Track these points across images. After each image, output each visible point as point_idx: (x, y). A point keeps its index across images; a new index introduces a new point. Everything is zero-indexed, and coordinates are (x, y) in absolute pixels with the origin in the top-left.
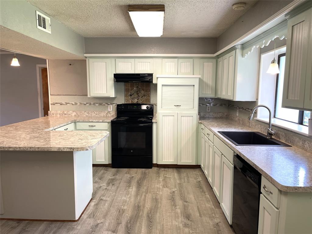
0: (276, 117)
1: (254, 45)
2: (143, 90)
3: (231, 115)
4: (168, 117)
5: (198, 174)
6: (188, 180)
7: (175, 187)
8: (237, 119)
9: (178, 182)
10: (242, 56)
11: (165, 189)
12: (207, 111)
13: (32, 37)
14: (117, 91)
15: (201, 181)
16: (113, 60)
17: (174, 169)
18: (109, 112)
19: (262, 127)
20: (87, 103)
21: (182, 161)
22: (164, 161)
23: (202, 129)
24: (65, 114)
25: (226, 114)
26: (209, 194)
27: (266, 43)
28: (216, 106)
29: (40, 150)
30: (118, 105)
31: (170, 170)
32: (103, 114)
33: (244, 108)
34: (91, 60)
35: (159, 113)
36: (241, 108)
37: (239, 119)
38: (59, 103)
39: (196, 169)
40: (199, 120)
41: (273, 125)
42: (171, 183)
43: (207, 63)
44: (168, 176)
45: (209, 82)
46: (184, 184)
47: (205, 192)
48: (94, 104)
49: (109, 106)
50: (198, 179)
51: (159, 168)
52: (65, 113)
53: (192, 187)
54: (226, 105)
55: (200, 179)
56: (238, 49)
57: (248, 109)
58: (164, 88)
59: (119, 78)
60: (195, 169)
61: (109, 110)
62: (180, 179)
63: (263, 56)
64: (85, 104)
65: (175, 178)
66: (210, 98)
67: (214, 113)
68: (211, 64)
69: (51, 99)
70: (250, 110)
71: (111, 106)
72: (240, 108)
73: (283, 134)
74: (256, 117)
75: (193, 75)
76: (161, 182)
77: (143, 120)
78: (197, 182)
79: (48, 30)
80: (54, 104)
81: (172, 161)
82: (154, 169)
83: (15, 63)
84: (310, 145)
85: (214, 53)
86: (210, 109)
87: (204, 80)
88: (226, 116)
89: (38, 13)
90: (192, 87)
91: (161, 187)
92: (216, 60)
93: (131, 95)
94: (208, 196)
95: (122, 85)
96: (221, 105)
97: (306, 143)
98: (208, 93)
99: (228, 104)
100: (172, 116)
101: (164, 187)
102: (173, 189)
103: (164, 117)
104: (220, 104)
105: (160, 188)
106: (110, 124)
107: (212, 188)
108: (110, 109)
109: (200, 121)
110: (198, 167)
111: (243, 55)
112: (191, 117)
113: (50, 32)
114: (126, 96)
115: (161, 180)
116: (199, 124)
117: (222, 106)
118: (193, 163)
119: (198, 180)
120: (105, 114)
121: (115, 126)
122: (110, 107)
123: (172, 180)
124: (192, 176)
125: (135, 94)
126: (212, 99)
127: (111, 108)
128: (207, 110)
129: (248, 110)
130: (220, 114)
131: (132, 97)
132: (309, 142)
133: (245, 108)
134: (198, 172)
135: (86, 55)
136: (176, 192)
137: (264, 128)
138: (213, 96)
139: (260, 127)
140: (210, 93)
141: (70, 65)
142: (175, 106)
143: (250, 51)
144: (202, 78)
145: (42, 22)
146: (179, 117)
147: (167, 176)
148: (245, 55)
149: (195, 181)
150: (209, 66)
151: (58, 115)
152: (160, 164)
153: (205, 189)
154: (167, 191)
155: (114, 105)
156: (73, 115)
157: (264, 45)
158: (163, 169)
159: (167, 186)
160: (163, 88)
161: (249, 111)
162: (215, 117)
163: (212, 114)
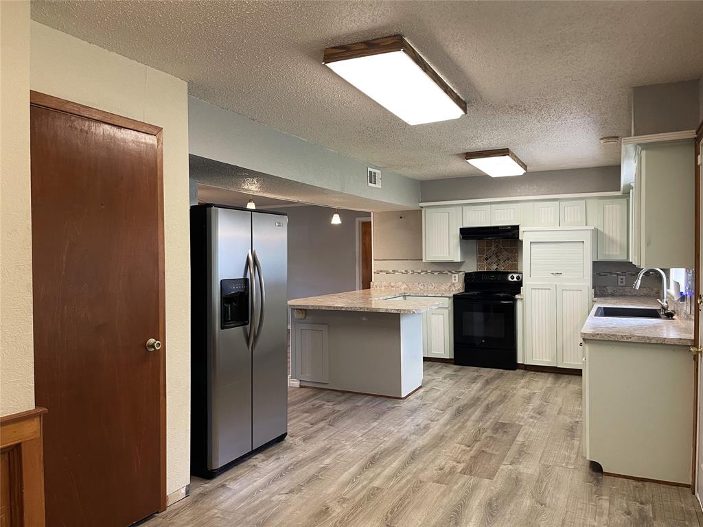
2: (506, 250)
4: (540, 290)
9: (548, 386)
12: (619, 284)
13: (364, 196)
14: (464, 251)
16: (459, 208)
17: (552, 374)
18: (453, 284)
20: (422, 272)
21: (564, 362)
22: (534, 359)
24: (392, 287)
28: (636, 275)
29: (368, 310)
30: (466, 274)
31: (544, 374)
32: (444, 287)
34: (428, 211)
35: (526, 284)
38: (385, 272)
42: (536, 385)
43: (612, 206)
45: (614, 236)
48: (432, 272)
49: (453, 275)
51: (527, 371)
52: (392, 285)
58: (533, 246)
59: (468, 234)
61: (453, 281)
62: (554, 383)
64: (419, 273)
69: (375, 266)
71: (457, 275)
76: (522, 383)
77: (501, 295)
79: (378, 185)
80: (377, 273)
81: (548, 360)
83: (336, 220)
86: (624, 280)
87: (607, 232)
89: (369, 169)
90: (580, 245)
93: (487, 259)
95: (473, 244)
98: (615, 253)
100: (547, 290)
101: (523, 387)
103: (533, 291)
106: (452, 300)
108: (455, 280)
112: (579, 292)
113: (380, 187)
114: (479, 260)
120: (447, 287)
121: (459, 303)
122: (455, 277)
125: (494, 257)
127: (457, 278)
128: (619, 282)
131: (488, 261)
135: (421, 204)
141: (401, 218)
142: (553, 274)
144: (601, 229)
145: (372, 177)
146: (559, 291)
150: (614, 210)
151: (383, 288)
152: (528, 364)
155: (461, 273)
156: (403, 288)
158: (532, 372)
159: (527, 388)
162: (634, 294)
163: (628, 289)
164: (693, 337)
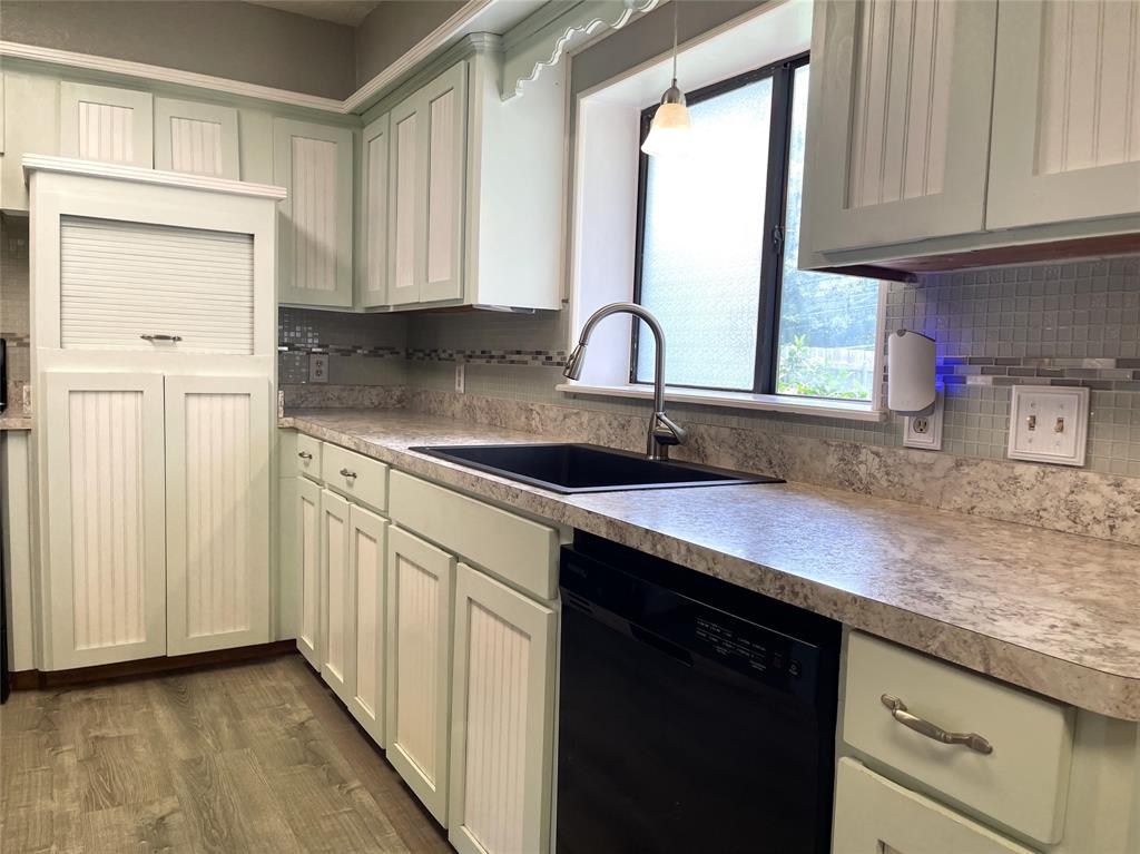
0: (639, 379)
1: (569, 24)
3: (423, 397)
4: (102, 397)
5: (287, 684)
6: (235, 728)
7: (167, 788)
8: (458, 407)
9: (180, 751)
10: (501, 92)
11: (99, 817)
12: (314, 377)
15: (314, 723)
17: (148, 683)
19: (602, 418)
21: (192, 636)
22: (81, 647)
23: (301, 455)
25: (398, 393)
26: (368, 789)
28: (353, 354)
31: (126, 694)
33: (493, 353)
35: (44, 374)
36: (478, 353)
37: (469, 408)
39: (274, 665)
40: (284, 416)
42: (135, 768)
43: (310, 142)
44: (113, 733)
45: (320, 236)
46: (219, 758)
47: (342, 782)
50: (289, 712)
51: (50, 696)
53: (268, 766)
54: (398, 353)
55: (302, 711)
56: (482, 52)
57: (519, 353)
58: (75, 235)
60: (264, 667)
62: (191, 733)
63: (589, 104)
65: (156, 739)
67: (343, 390)
68: (330, 148)
70: (528, 358)
72: (470, 357)
73: (725, 432)
75: (241, 180)
76: (73, 774)
78: (288, 732)
81: (132, 641)
82: (25, 704)
84: (890, 461)
85: (343, 97)
86: (324, 369)
87: (300, 222)
88: (399, 402)
90: (244, 247)
91: (73, 809)
92: (354, 135)
94: (366, 798)
96: (375, 351)
97: (865, 454)
98: (320, 286)
99: (407, 351)
100: (127, 396)
101: (90, 802)
102: (151, 803)
103: (77, 399)
104: (372, 349)
105: (65, 820)
107: (381, 753)
109: (290, 419)
110: (284, 650)
111: (502, 89)
112: (241, 402)
115: (69, 760)
116: (286, 437)
117: (382, 356)
118: (257, 633)
119: (296, 718)
123: (141, 751)
124: (255, 704)
128: (313, 373)
129: (515, 357)
130: (374, 392)
132: (881, 450)
133: (502, 353)
134: (287, 679)
136: (178, 817)
137: (615, 424)
138: (340, 302)
139: (590, 420)
140: (331, 287)
142: (149, 338)
143: (546, 59)
144: (288, 206)
146: (174, 397)
147: (104, 731)
148: (514, 86)
149: (279, 727)
150: (319, 157)
152: (57, 667)
153: (339, 760)
154: (118, 826)
157: (630, 12)
158: (77, 696)
159: (111, 797)
160: (65, 234)
161: (526, 363)
162: (351, 403)
163: (334, 391)
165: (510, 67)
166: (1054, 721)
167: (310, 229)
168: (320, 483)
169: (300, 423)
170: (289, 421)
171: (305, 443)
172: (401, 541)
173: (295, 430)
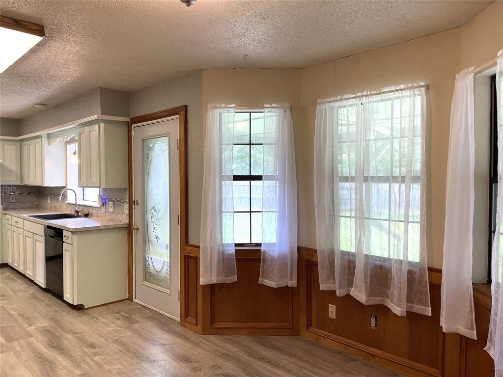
0: (84, 199)
1: (58, 137)
8: (49, 207)
10: (49, 145)
12: (11, 201)
19: (71, 207)
23: (7, 219)
25: (36, 204)
27: (67, 138)
28: (22, 194)
33: (55, 194)
37: (51, 207)
41: (78, 205)
43: (9, 146)
45: (12, 168)
54: (35, 193)
56: (44, 138)
66: (15, 186)
67: (20, 203)
68: (14, 147)
72: (51, 195)
74: (67, 201)
85: (17, 136)
86: (14, 198)
87: (6, 165)
92: (20, 143)
96: (29, 194)
98: (12, 180)
99: (38, 192)
104: (27, 193)
110: (4, 266)
111: (49, 144)
116: (3, 215)
117: (31, 194)
126: (17, 186)
130: (29, 203)
138: (18, 183)
140: (15, 179)
143: (56, 142)
144: (2, 163)
148: (51, 144)
149: (3, 276)
153: (16, 279)
157: (66, 140)
162: (22, 207)
163: (17, 204)
164: (127, 222)
165: (50, 140)
166: (70, 233)
167: (9, 166)
168: (12, 225)
169: (7, 212)
170: (4, 212)
171: (8, 217)
172: (26, 233)
173: (6, 214)
